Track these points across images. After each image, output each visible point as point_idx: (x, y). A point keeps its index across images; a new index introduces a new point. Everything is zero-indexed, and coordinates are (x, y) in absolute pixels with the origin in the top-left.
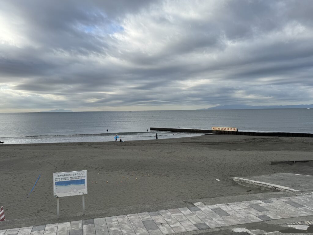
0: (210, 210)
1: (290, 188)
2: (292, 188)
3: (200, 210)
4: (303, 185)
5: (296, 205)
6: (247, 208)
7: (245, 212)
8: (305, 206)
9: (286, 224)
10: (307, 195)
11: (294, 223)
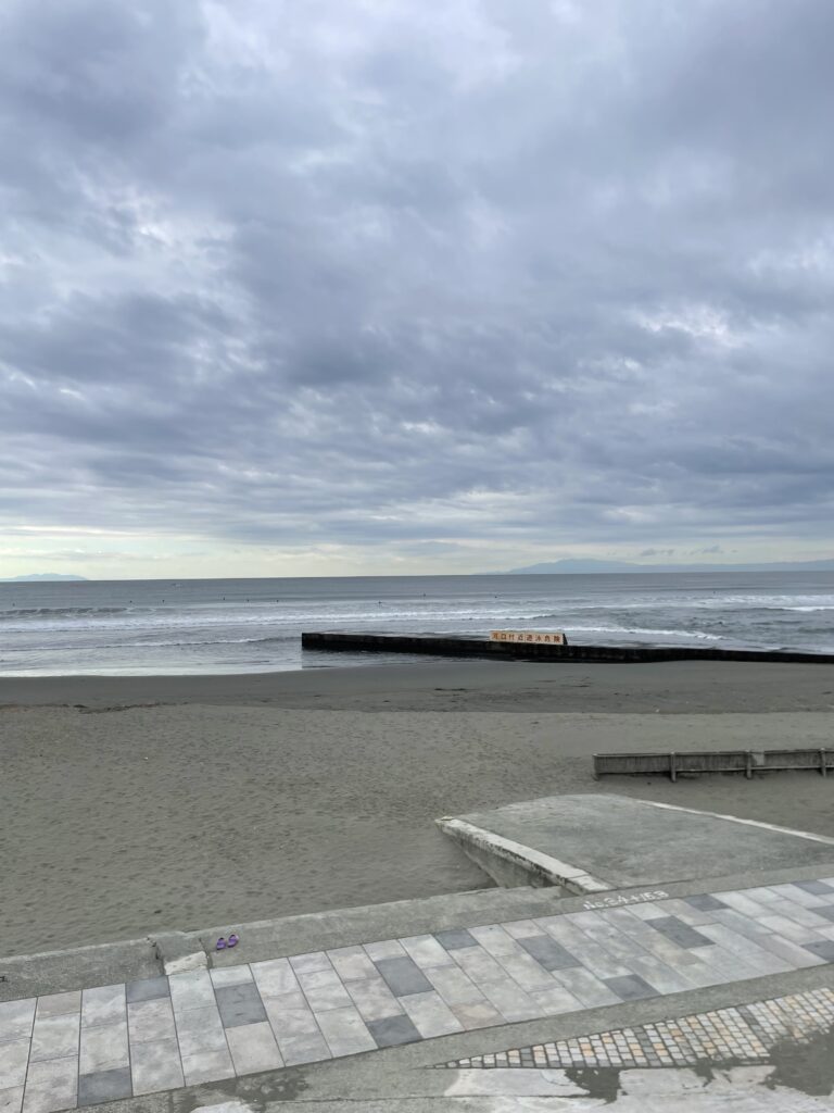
0: (209, 995)
1: (582, 872)
2: (590, 873)
3: (167, 994)
4: (632, 860)
5: (551, 958)
6: (357, 981)
7: (336, 1001)
8: (587, 961)
9: (457, 1062)
10: (622, 905)
11: (489, 1060)
